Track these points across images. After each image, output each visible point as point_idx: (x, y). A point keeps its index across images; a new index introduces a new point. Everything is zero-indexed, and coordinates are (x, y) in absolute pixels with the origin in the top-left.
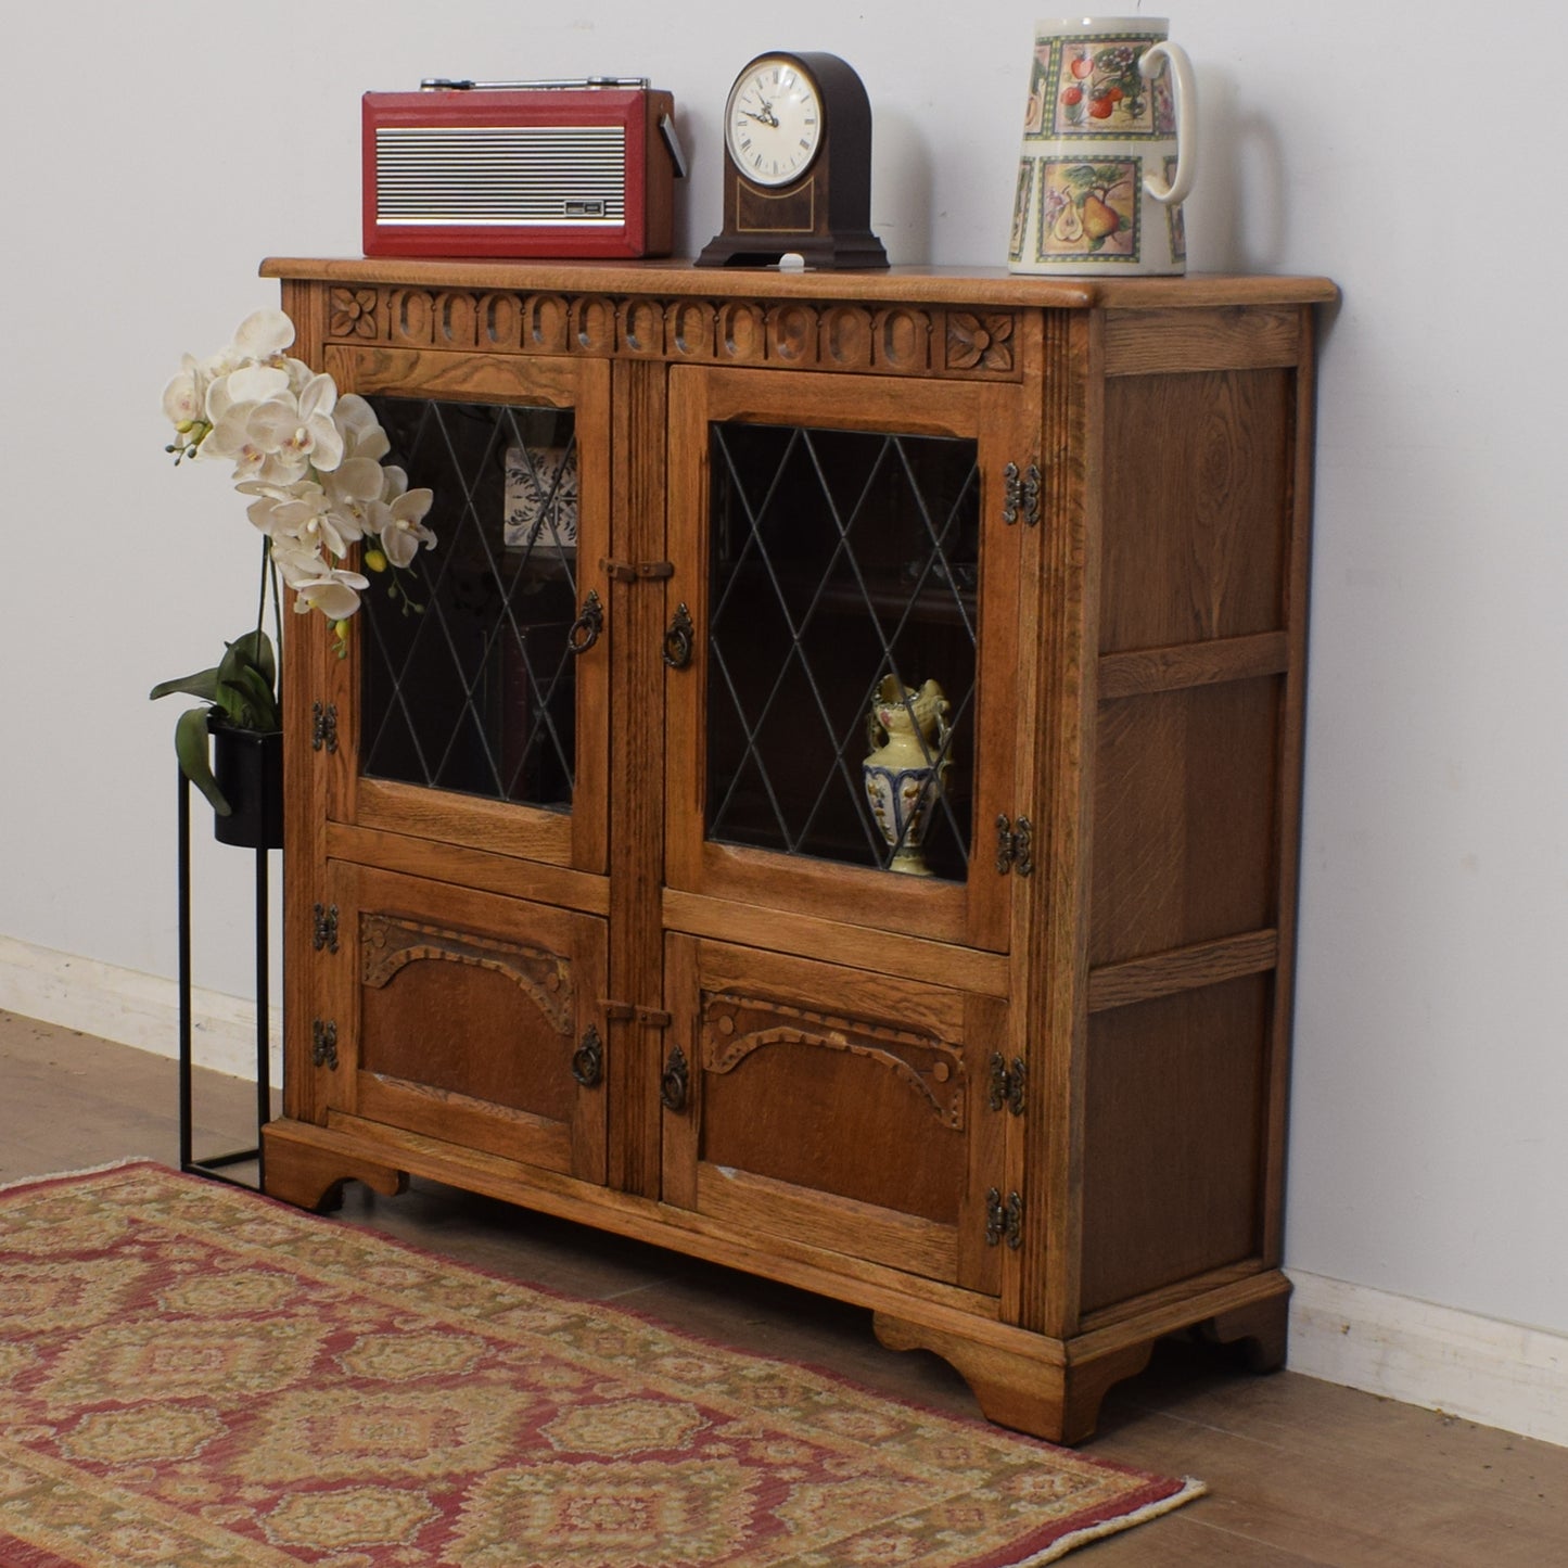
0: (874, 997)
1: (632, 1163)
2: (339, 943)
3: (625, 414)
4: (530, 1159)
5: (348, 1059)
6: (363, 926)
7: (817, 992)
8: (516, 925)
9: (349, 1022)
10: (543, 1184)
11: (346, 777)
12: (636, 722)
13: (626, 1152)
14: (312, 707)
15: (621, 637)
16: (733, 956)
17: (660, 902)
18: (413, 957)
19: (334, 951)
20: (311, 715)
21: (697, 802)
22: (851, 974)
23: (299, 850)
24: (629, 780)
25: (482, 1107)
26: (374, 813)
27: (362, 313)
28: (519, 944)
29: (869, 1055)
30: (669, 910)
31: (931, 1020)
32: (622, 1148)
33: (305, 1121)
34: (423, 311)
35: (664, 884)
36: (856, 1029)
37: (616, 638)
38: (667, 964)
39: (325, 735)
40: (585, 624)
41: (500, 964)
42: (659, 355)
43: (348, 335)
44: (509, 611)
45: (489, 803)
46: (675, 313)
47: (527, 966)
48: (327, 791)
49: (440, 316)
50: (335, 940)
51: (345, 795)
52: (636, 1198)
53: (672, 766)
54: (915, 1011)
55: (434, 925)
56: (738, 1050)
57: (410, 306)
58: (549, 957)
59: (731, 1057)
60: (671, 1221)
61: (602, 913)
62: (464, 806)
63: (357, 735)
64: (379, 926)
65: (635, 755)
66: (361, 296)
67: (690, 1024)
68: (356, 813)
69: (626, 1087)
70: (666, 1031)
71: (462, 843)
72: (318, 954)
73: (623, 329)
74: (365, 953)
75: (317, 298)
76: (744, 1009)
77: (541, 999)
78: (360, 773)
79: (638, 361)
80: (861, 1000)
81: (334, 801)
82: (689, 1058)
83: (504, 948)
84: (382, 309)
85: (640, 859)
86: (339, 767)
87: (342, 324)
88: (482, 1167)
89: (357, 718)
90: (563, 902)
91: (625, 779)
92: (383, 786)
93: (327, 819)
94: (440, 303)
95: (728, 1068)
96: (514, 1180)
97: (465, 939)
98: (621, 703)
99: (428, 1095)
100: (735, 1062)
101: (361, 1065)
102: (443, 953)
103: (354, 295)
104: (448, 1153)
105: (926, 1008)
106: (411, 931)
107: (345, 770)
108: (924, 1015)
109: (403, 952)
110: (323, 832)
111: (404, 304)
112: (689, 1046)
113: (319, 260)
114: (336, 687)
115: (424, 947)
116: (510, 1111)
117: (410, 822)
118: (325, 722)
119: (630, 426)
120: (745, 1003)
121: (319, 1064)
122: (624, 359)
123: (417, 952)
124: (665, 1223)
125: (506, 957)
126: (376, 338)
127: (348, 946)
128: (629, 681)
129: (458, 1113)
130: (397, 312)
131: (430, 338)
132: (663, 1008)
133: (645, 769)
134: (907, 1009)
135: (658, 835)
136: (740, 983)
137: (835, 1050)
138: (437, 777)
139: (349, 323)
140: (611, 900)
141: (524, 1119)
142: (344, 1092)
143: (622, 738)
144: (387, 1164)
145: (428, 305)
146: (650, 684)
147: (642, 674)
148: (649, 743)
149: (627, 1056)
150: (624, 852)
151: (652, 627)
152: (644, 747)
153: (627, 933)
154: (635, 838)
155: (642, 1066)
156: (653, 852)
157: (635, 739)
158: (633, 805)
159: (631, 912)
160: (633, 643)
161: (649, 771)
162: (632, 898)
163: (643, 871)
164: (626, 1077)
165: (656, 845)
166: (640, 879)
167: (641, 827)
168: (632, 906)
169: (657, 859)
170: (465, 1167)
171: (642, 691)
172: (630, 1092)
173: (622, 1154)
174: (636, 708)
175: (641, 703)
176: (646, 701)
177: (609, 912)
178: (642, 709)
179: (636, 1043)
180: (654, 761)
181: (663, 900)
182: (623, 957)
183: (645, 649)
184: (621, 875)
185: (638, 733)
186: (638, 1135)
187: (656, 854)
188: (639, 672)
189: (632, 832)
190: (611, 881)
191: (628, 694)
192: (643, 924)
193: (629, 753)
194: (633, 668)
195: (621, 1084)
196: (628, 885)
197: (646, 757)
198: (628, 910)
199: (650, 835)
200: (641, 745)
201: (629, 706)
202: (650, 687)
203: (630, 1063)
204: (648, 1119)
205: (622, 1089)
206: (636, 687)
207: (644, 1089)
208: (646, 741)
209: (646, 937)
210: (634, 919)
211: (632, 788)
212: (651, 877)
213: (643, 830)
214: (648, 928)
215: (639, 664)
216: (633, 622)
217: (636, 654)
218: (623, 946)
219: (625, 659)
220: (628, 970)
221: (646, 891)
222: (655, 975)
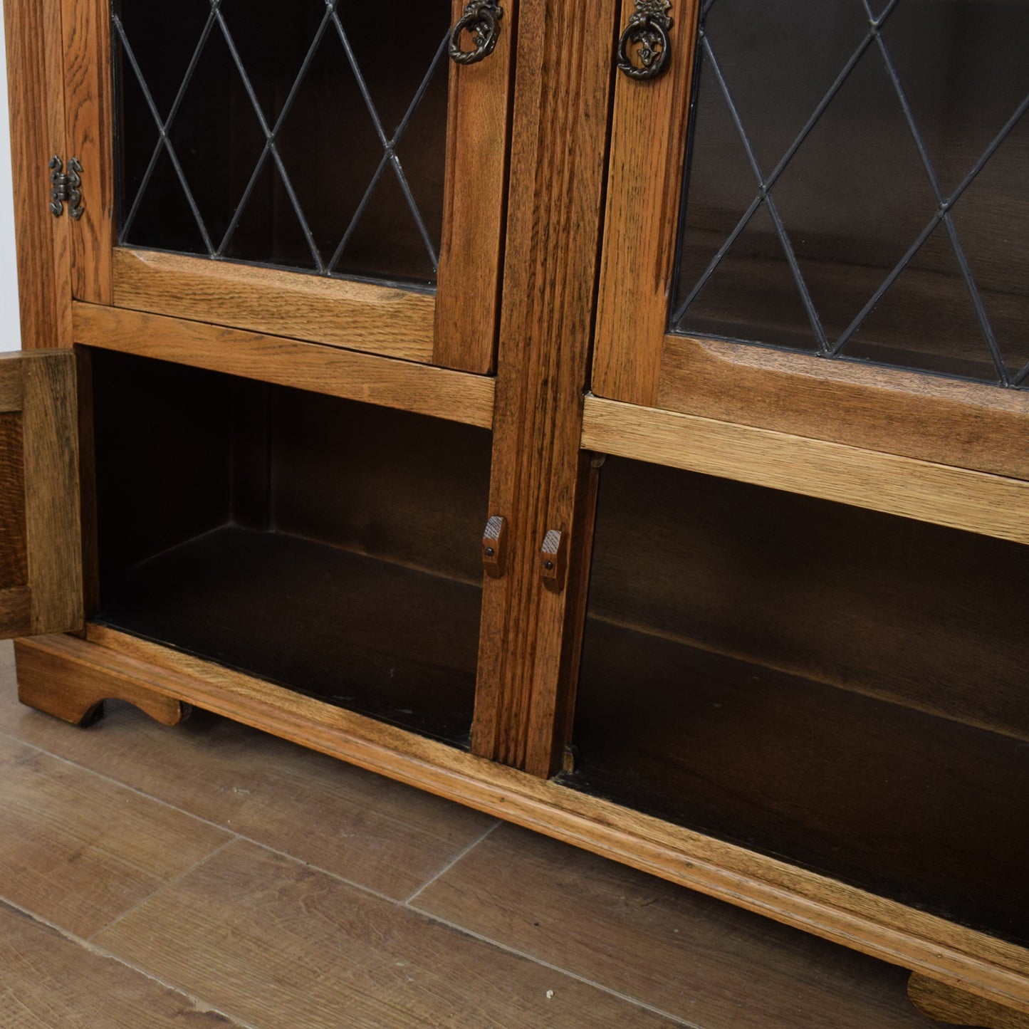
1: (507, 732)
10: (375, 736)
11: (96, 247)
12: (551, 163)
13: (499, 716)
14: (47, 165)
15: (532, 41)
17: (581, 415)
20: (48, 173)
21: (657, 277)
23: (38, 333)
24: (533, 248)
26: (136, 290)
30: (596, 426)
32: (494, 712)
35: (587, 388)
37: (524, 42)
39: (67, 197)
40: (470, 24)
44: (335, 16)
45: (302, 278)
48: (73, 265)
51: (96, 269)
52: (513, 771)
53: (616, 224)
60: (566, 804)
61: (480, 424)
62: (266, 283)
63: (110, 195)
65: (548, 211)
68: (112, 291)
69: (505, 641)
71: (262, 328)
78: (114, 243)
81: (81, 276)
85: (547, 357)
86: (88, 236)
88: (287, 706)
89: (109, 173)
91: (528, 244)
92: (146, 258)
93: (73, 298)
96: (331, 727)
98: (526, 133)
104: (242, 686)
107: (95, 239)
110: (69, 312)
114: (81, 138)
117: (186, 302)
118: (67, 180)
124: (555, 805)
128: (543, 105)
133: (567, 229)
135: (582, 322)
138: (221, 247)
140: (495, 408)
143: (525, 184)
144: (166, 692)
146: (582, 106)
147: (567, 92)
148: (575, 194)
149: (509, 606)
150: (521, 345)
151: (593, 22)
152: (565, 199)
153: (519, 453)
154: (541, 327)
155: (532, 620)
156: (573, 346)
157: (549, 187)
158: (539, 281)
159: (528, 425)
160: (554, 47)
161: (572, 233)
162: (530, 406)
163: (552, 372)
164: (506, 631)
165: (579, 337)
166: (545, 382)
167: (552, 311)
168: (529, 417)
169: (577, 355)
170: (266, 703)
171: (566, 117)
172: (511, 648)
173: (494, 720)
174: (554, 143)
175: (564, 135)
176: (573, 131)
177: (490, 423)
178: (564, 143)
179: (524, 591)
180: (583, 219)
181: (585, 412)
182: (511, 483)
183: (575, 55)
184: (514, 376)
185: (555, 177)
186: (520, 701)
187: (578, 350)
188: (563, 89)
189: (536, 317)
190: (497, 383)
191: (541, 123)
192: (547, 441)
193: (537, 209)
194: (552, 84)
195: (498, 638)
196: (524, 390)
197: (568, 213)
198: (522, 422)
199: (567, 322)
200: (560, 195)
201: (541, 141)
202: (581, 112)
203: (514, 614)
204: (538, 685)
205: (499, 644)
206: (555, 111)
207: (534, 648)
208: (570, 190)
209: (551, 459)
210: (532, 435)
211: (540, 258)
212: (565, 380)
213: (556, 315)
214: (556, 447)
215: (563, 78)
216: (556, 15)
217: (558, 63)
218: (512, 468)
219: (539, 72)
220: (517, 500)
221: (555, 399)
222: (563, 508)
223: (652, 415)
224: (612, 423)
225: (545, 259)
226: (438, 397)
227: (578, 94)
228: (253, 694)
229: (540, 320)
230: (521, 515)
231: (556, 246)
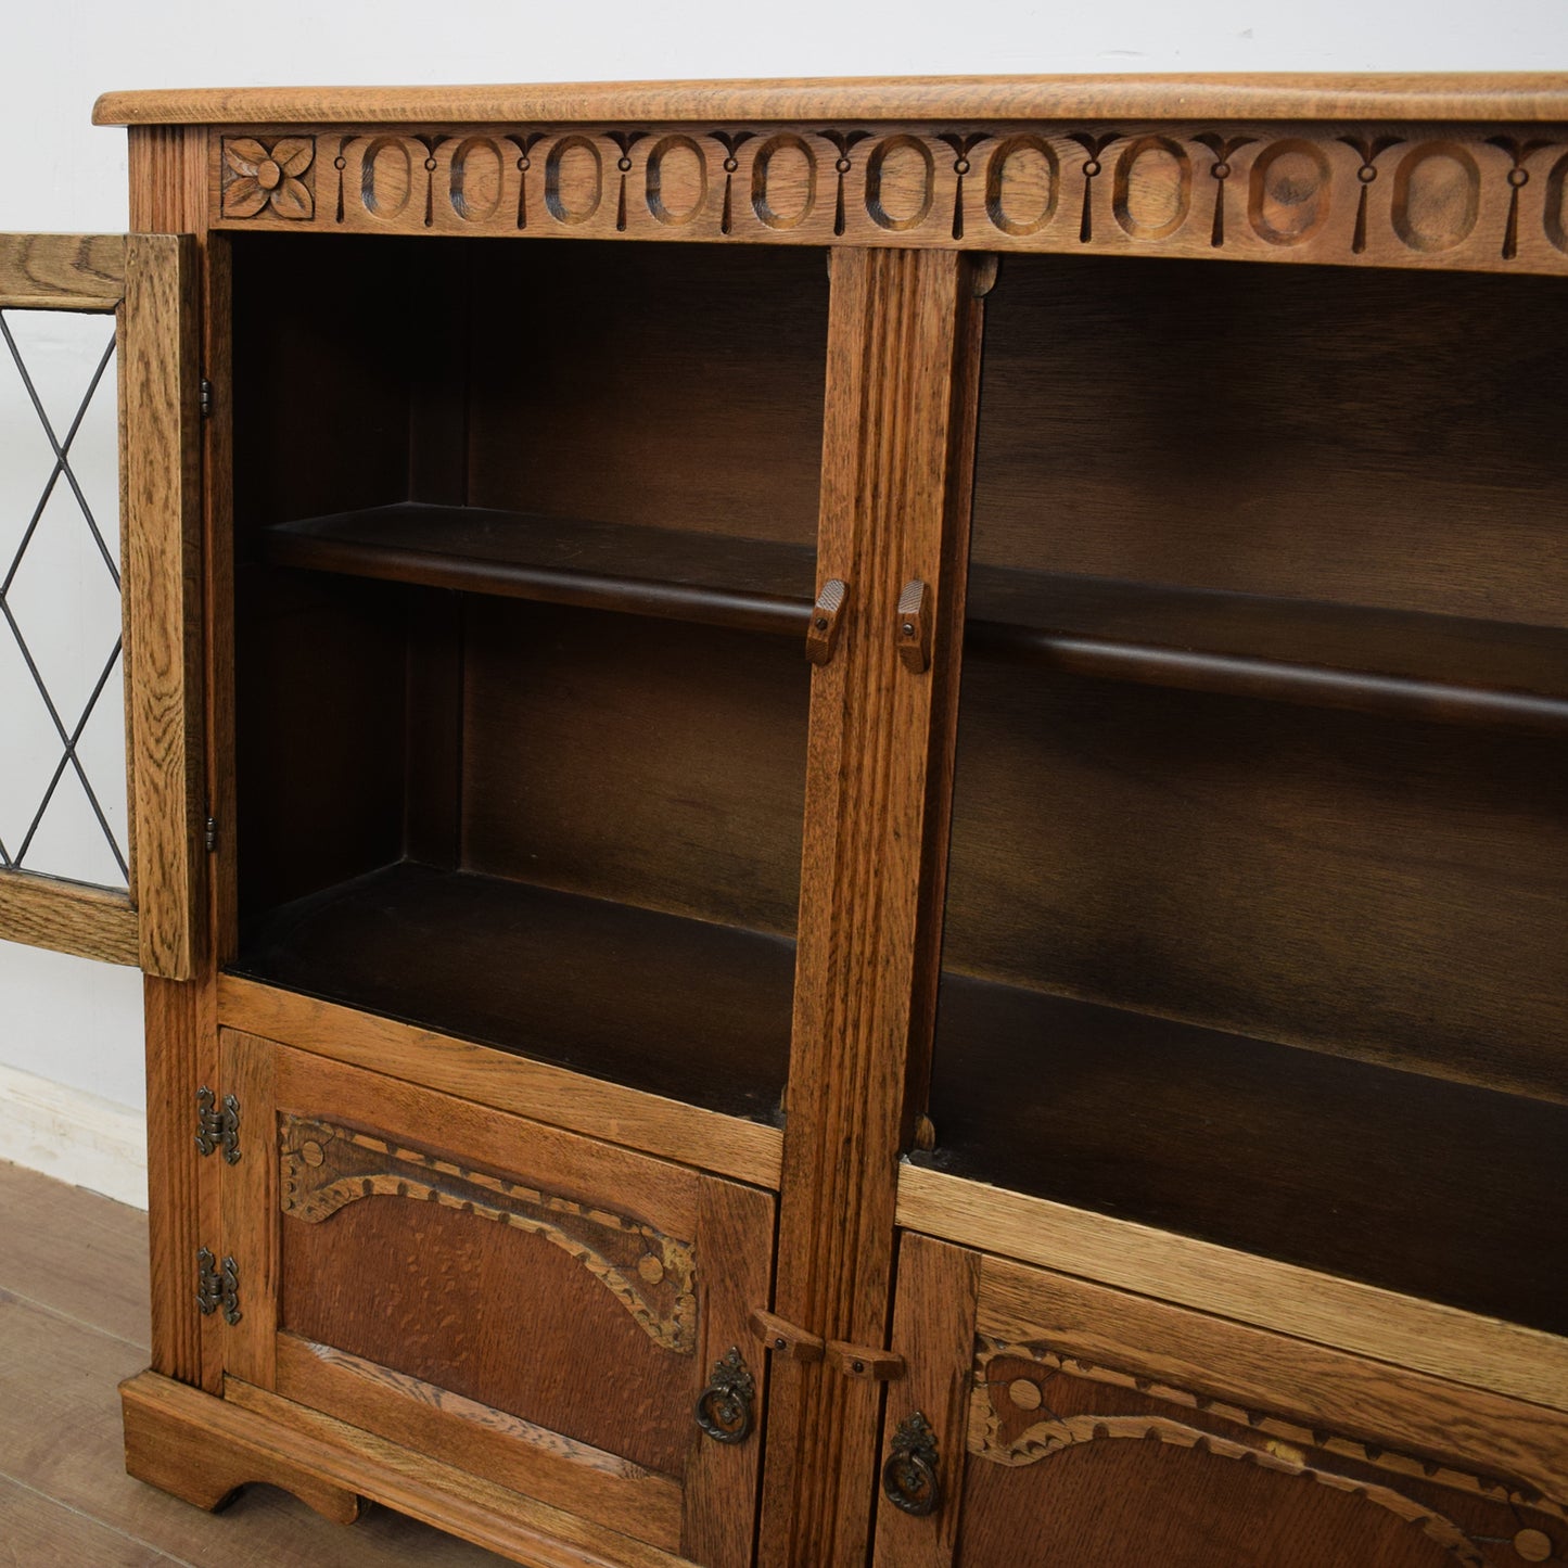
0: (1392, 1408)
2: (242, 1149)
3: (855, 347)
4: (602, 1518)
5: (260, 1315)
6: (284, 1131)
7: (1251, 1379)
8: (583, 1177)
9: (262, 1265)
12: (852, 884)
13: (793, 1543)
16: (1058, 1294)
17: (895, 1185)
18: (376, 1190)
19: (234, 1161)
22: (1337, 1360)
24: (831, 981)
25: (505, 1424)
27: (283, 176)
28: (587, 1206)
29: (1360, 1492)
30: (914, 1200)
31: (1527, 1463)
32: (786, 1538)
33: (183, 1381)
34: (409, 171)
35: (901, 1154)
36: (1331, 1446)
38: (903, 1283)
41: (546, 1227)
42: (944, 237)
43: (255, 216)
46: (986, 159)
47: (599, 1239)
49: (444, 177)
50: (234, 1144)
54: (1490, 1444)
55: (419, 1152)
56: (1049, 1438)
57: (379, 163)
58: (646, 1231)
59: (1032, 1445)
61: (763, 1182)
64: (314, 1135)
65: (849, 938)
66: (283, 149)
67: (948, 1381)
69: (800, 1450)
70: (892, 1386)
72: (204, 1162)
73: (856, 194)
74: (286, 1170)
75: (196, 156)
76: (1067, 1376)
77: (625, 1291)
79: (888, 249)
80: (1356, 1406)
82: (942, 1435)
83: (555, 1205)
84: (325, 169)
85: (850, 1112)
87: (244, 199)
90: (679, 1155)
91: (824, 975)
93: (220, 970)
94: (445, 155)
95: (1020, 1461)
96: (567, 1541)
97: (477, 1179)
99: (404, 1387)
100: (1038, 1454)
101: (281, 1324)
102: (433, 1194)
103: (269, 151)
104: (442, 1477)
105: (1519, 1442)
106: (376, 1153)
108: (1513, 1454)
109: (359, 1180)
110: (212, 987)
111: (369, 160)
112: (944, 1415)
113: (209, 91)
115: (397, 1179)
116: (559, 1439)
119: (866, 367)
120: (1070, 1366)
121: (209, 1310)
122: (858, 248)
123: (385, 1185)
125: (558, 1218)
126: (312, 219)
127: (257, 1158)
128: (841, 815)
129: (460, 1426)
130: (355, 174)
131: (423, 217)
132: (888, 1347)
133: (873, 962)
134: (1469, 1437)
135: (894, 1074)
136: (1069, 1337)
137: (1276, 1473)
139: (260, 195)
140: (784, 1166)
141: (590, 1457)
142: (253, 1356)
144: (337, 1482)
145: (418, 161)
146: (890, 823)
147: (871, 804)
148: (884, 924)
149: (805, 1407)
150: (817, 1094)
151: (903, 728)
152: (870, 928)
153: (816, 1221)
154: (841, 1075)
155: (835, 1426)
156: (883, 1101)
157: (851, 911)
158: (838, 1020)
159: (826, 1190)
160: (854, 751)
161: (880, 969)
162: (828, 1168)
163: (857, 1128)
164: (801, 1438)
165: (890, 1092)
166: (848, 1140)
167: (855, 1056)
168: (828, 1181)
169: (889, 1114)
170: (475, 1503)
171: (871, 832)
172: (808, 1461)
173: (787, 1547)
174: (855, 860)
175: (868, 853)
176: (879, 850)
177: (778, 1183)
178: (868, 862)
179: (824, 1391)
180: (894, 954)
181: (900, 1182)
182: (806, 1258)
183: (880, 763)
184: (807, 1130)
185: (857, 901)
186: (821, 1525)
187: (889, 1106)
188: (866, 800)
189: (835, 1062)
190: (785, 1136)
191: (839, 835)
192: (850, 1213)
193: (835, 934)
194: (852, 792)
195: (791, 1446)
196: (822, 1146)
197: (875, 944)
198: (819, 1184)
199: (875, 1073)
200: (864, 920)
201: (839, 857)
202: (890, 829)
203: (810, 1418)
204: (844, 1507)
205: (793, 1454)
206: (856, 823)
207: (838, 1461)
208: (876, 917)
209: (856, 1233)
210: (832, 1202)
211: (839, 992)
212: (874, 1140)
213: (861, 1063)
214: (863, 1221)
215: (866, 787)
216: (856, 713)
217: (860, 768)
218: (806, 1239)
219: (835, 777)
220: (813, 1279)
221: (861, 1162)
222: (873, 1294)
223: (986, 1193)
224: (935, 1199)
225: (846, 995)
226: (708, 1145)
227: (884, 808)
228: (459, 1489)
229: (841, 1065)
230: (818, 1298)
231: (860, 981)
